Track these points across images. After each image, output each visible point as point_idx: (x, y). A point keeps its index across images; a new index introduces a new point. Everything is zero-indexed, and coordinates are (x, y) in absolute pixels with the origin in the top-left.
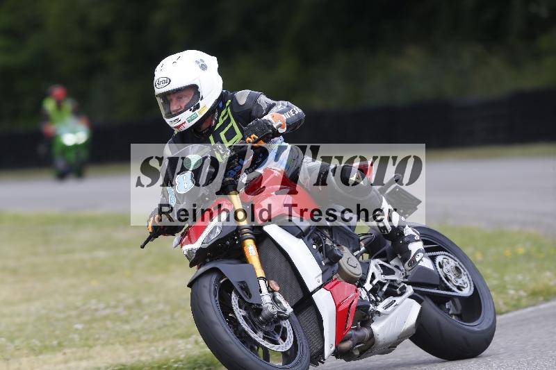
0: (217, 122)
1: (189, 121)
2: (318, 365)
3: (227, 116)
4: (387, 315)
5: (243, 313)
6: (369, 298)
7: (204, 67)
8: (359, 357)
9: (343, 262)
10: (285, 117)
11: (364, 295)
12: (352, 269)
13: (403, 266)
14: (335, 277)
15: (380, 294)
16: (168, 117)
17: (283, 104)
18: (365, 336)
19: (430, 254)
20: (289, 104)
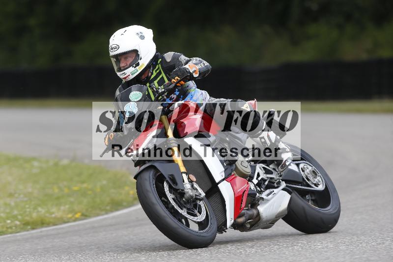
0: (152, 74)
1: (132, 75)
2: (222, 233)
3: (159, 70)
4: (268, 200)
5: (173, 196)
6: (256, 189)
7: (142, 37)
8: (250, 229)
9: (238, 164)
11: (252, 187)
12: (244, 168)
13: (278, 168)
14: (233, 174)
15: (264, 186)
16: (119, 71)
17: (196, 60)
18: (253, 214)
19: (297, 162)
20: (201, 59)
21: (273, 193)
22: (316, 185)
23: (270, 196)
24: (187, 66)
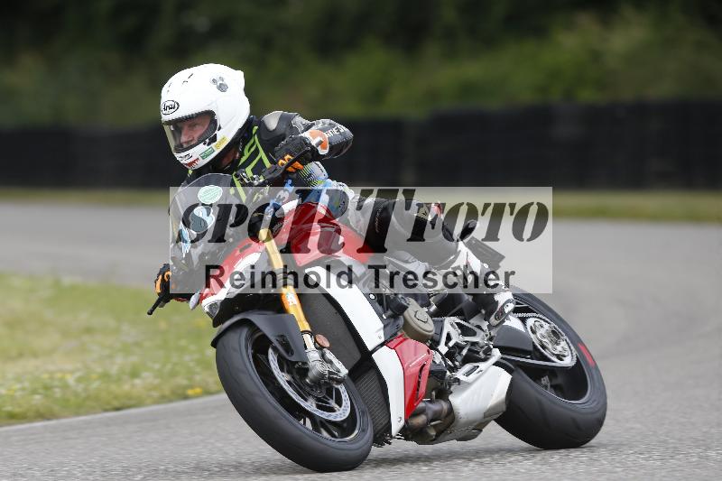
0: (242, 155)
1: (204, 157)
4: (469, 384)
5: (287, 377)
6: (445, 363)
7: (222, 88)
8: (436, 440)
9: (409, 313)
10: (327, 135)
11: (438, 359)
12: (421, 324)
14: (399, 333)
15: (459, 358)
16: (179, 152)
17: (324, 123)
19: (520, 315)
20: (332, 122)
21: (478, 370)
22: (560, 357)
23: (472, 376)
24: (307, 134)
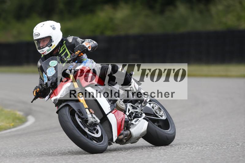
0: (60, 50)
1: (48, 51)
2: (110, 145)
3: (64, 48)
4: (136, 125)
6: (128, 118)
7: (54, 28)
9: (118, 103)
12: (121, 105)
15: (132, 117)
16: (39, 49)
17: (88, 40)
18: (128, 134)
19: (150, 103)
20: (91, 40)
21: (139, 120)
22: (161, 116)
23: (137, 122)
24: (84, 44)
